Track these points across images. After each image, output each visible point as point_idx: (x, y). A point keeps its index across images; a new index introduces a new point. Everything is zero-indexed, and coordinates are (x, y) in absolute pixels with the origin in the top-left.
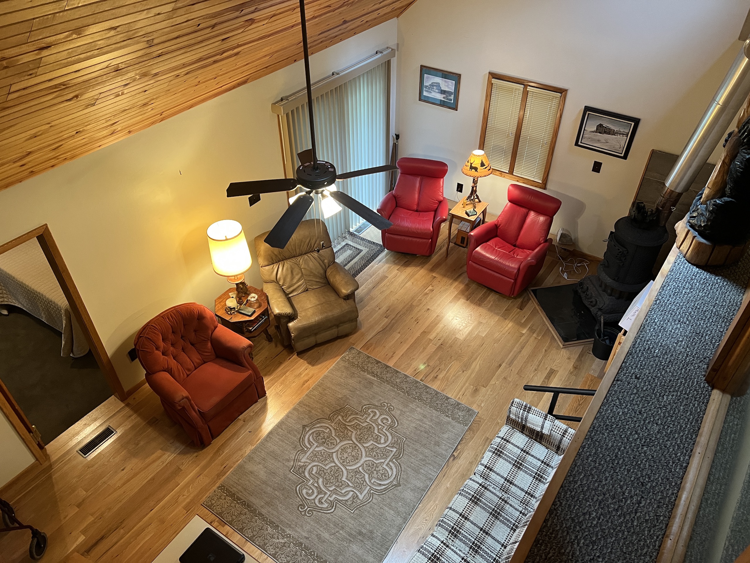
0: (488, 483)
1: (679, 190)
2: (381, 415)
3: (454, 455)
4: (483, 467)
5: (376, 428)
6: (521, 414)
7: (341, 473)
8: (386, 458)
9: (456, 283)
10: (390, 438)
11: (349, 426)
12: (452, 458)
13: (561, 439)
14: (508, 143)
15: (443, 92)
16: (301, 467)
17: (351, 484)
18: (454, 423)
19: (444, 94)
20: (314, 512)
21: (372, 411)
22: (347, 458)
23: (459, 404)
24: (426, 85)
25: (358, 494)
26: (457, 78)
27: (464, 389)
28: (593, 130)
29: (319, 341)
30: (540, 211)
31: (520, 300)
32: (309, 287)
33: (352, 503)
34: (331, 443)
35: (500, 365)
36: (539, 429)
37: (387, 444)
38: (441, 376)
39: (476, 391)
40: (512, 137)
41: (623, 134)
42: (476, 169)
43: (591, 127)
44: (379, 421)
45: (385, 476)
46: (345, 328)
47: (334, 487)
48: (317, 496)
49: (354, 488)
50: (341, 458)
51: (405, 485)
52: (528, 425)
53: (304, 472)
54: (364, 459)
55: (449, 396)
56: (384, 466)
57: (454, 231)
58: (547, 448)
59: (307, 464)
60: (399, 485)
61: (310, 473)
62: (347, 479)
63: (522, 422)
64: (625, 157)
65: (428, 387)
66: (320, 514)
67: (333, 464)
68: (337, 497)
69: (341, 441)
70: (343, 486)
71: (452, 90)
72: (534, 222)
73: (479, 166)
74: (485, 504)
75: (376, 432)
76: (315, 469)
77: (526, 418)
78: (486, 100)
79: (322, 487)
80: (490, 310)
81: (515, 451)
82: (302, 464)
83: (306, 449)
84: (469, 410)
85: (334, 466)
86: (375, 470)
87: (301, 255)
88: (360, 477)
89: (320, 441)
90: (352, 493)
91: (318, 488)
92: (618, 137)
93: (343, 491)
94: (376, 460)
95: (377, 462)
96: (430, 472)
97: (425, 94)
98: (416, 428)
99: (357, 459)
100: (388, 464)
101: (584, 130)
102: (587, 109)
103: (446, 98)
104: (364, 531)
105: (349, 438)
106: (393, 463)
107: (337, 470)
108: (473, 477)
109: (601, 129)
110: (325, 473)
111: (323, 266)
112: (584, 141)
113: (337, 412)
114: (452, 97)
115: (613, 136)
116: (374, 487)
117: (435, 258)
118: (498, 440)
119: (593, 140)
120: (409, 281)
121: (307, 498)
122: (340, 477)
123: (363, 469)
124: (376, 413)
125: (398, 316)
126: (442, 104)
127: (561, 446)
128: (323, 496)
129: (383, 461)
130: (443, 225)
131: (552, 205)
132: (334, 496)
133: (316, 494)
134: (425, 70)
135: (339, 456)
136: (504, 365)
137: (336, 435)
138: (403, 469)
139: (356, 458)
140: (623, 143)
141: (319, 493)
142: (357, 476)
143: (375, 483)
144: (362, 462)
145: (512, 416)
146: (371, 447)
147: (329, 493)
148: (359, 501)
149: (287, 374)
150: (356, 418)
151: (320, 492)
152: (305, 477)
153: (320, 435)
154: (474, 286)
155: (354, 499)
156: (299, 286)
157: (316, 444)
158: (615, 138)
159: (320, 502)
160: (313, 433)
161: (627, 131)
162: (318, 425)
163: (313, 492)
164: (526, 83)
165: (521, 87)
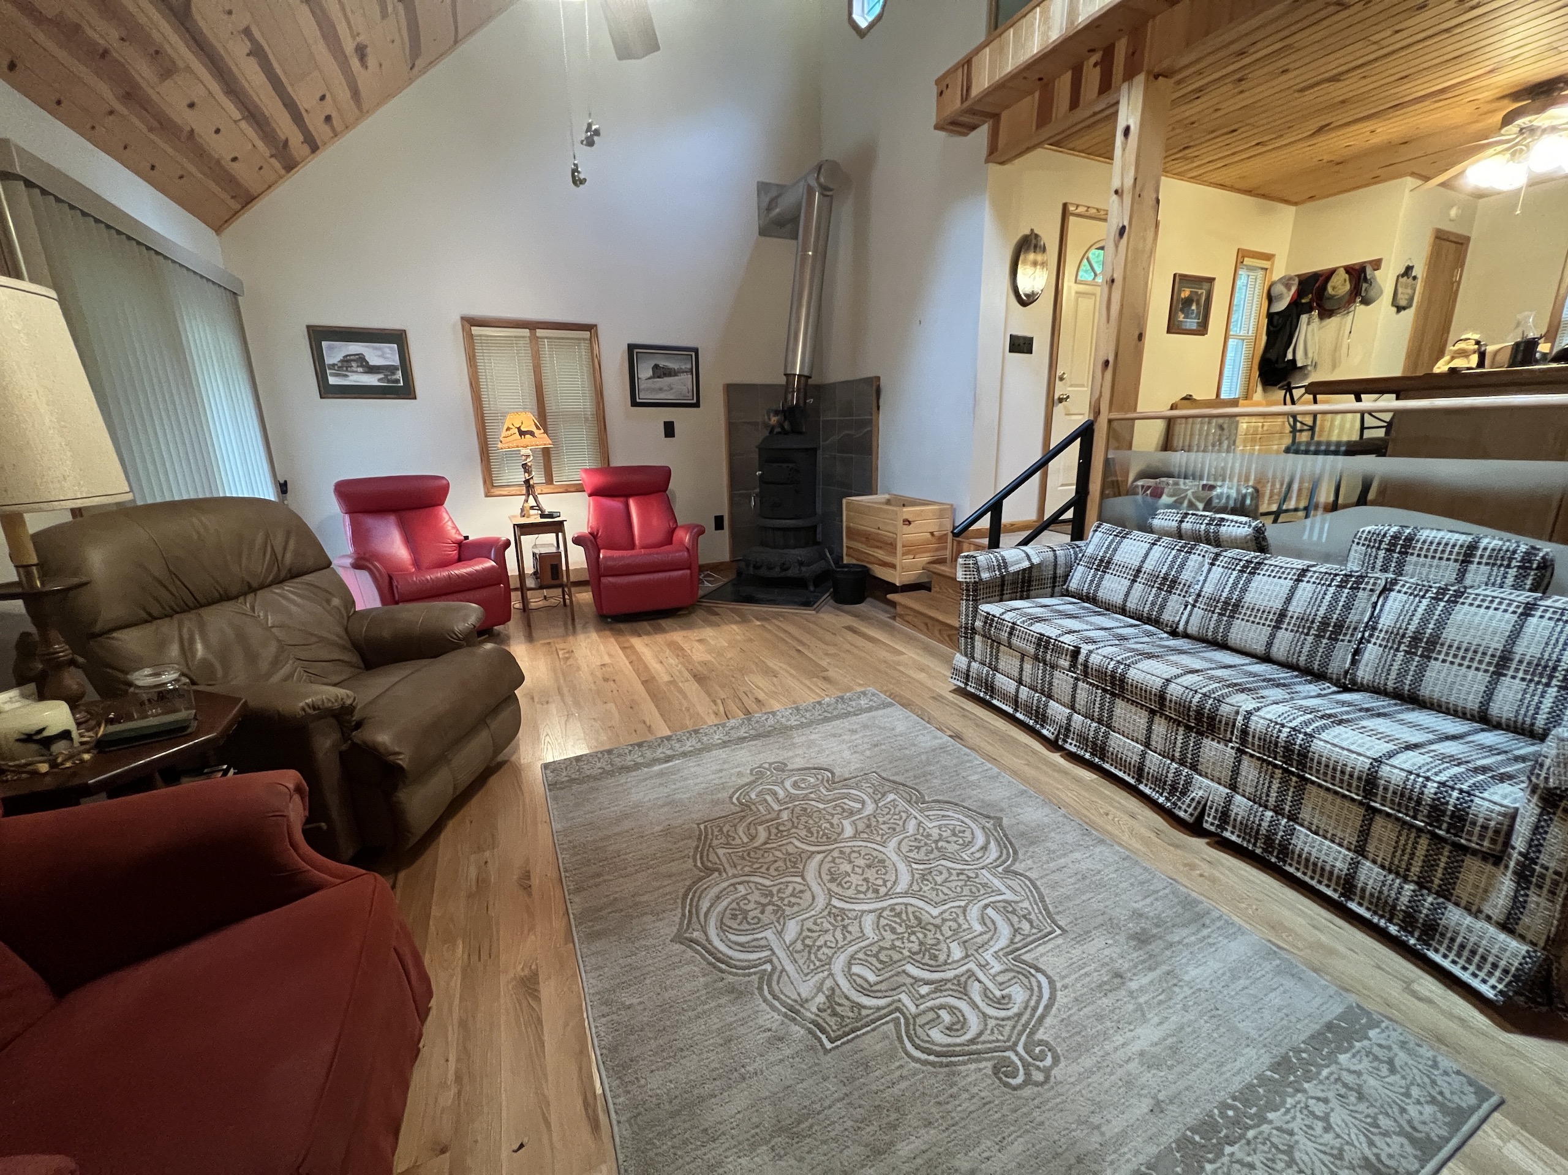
5: (812, 803)
7: (911, 910)
8: (909, 815)
10: (855, 792)
11: (764, 844)
15: (372, 370)
16: (830, 1007)
17: (960, 903)
18: (876, 713)
19: (378, 373)
20: (1040, 1035)
22: (865, 880)
23: (841, 697)
24: (331, 363)
28: (649, 376)
30: (641, 495)
33: (1031, 922)
36: (1026, 564)
37: (869, 802)
41: (686, 372)
44: (797, 792)
45: (962, 832)
47: (956, 945)
49: (975, 899)
50: (859, 893)
51: (1001, 810)
53: (857, 1007)
56: (931, 824)
59: (829, 983)
60: (997, 820)
61: (867, 990)
63: (1001, 574)
64: (697, 404)
67: (871, 917)
69: (800, 874)
71: (395, 363)
72: (644, 512)
75: (822, 806)
76: (861, 970)
78: (470, 367)
79: (939, 976)
82: (821, 998)
83: (767, 967)
84: (863, 693)
85: (879, 917)
86: (935, 842)
87: (248, 589)
88: (943, 877)
90: (990, 910)
91: (939, 987)
92: (682, 376)
93: (979, 928)
94: (904, 831)
95: (912, 832)
99: (882, 862)
100: (927, 817)
101: (638, 379)
103: (385, 380)
104: (1133, 929)
105: (804, 856)
106: (928, 809)
109: (660, 372)
111: (336, 615)
112: (642, 397)
114: (399, 375)
115: (676, 377)
116: (989, 861)
121: (970, 1036)
126: (380, 392)
128: (976, 987)
129: (914, 821)
131: (660, 477)
132: (987, 956)
134: (318, 335)
135: (850, 894)
137: (773, 878)
138: (954, 801)
139: (879, 863)
140: (689, 385)
141: (963, 991)
142: (939, 880)
144: (896, 857)
146: (861, 828)
147: (972, 966)
148: (1025, 906)
150: (754, 824)
151: (958, 988)
152: (879, 1009)
153: (744, 914)
155: (1013, 913)
157: (769, 933)
158: (679, 380)
159: (1002, 1002)
160: (720, 927)
161: (689, 366)
162: (705, 905)
163: (952, 1009)
164: (532, 326)
165: (526, 332)
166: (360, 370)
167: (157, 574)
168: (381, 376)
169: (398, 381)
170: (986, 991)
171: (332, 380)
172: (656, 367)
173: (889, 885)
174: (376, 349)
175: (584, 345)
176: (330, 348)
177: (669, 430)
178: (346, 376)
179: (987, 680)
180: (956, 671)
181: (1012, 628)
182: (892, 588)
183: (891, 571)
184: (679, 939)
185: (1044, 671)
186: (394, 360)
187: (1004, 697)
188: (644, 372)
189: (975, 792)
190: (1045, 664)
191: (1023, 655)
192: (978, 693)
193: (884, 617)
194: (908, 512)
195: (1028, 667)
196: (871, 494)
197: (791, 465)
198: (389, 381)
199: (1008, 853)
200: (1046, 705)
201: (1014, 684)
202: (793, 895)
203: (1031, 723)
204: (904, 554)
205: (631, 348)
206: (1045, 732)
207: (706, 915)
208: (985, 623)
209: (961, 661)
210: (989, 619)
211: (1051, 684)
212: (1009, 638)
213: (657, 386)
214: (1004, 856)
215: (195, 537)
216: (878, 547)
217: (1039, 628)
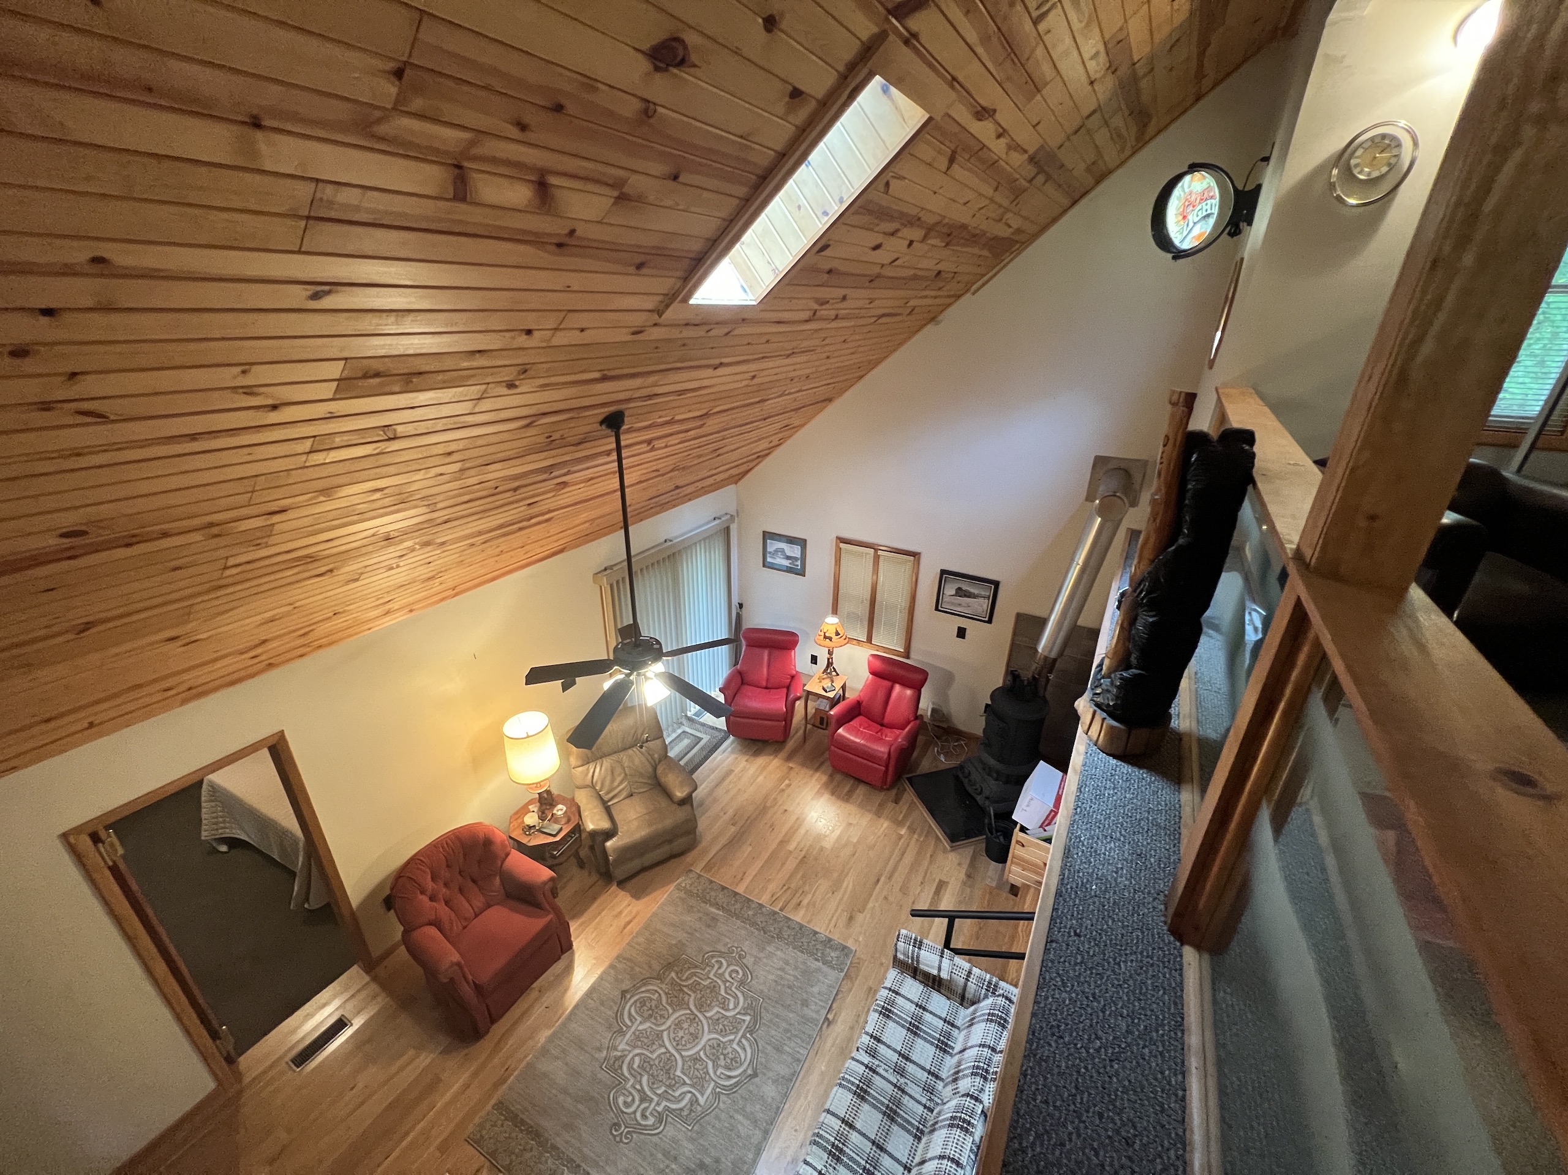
0: (877, 1063)
1: (1053, 655)
2: (728, 966)
3: (828, 1019)
4: (868, 1038)
5: (722, 987)
6: (910, 952)
7: (674, 1063)
8: (736, 1033)
9: (818, 775)
10: (741, 999)
11: (685, 986)
12: (826, 1024)
13: (966, 985)
14: (863, 610)
15: (788, 558)
16: (617, 1059)
17: (688, 1081)
18: (825, 968)
19: (791, 560)
20: (635, 1136)
21: (717, 961)
22: (682, 1037)
23: (830, 940)
24: (770, 551)
25: (699, 1096)
26: (802, 543)
27: (835, 918)
28: (952, 594)
29: (647, 864)
30: (905, 684)
31: (894, 792)
32: (633, 790)
33: (690, 1114)
34: (661, 1016)
35: (878, 880)
36: (935, 972)
37: (737, 1010)
38: (805, 902)
39: (851, 919)
40: (867, 604)
41: (984, 598)
42: (830, 639)
43: (950, 590)
44: (727, 976)
45: (736, 1062)
46: (680, 843)
47: (663, 1088)
48: (639, 1106)
49: (692, 1086)
50: (674, 1039)
51: (764, 1074)
52: (922, 967)
53: (621, 1067)
54: (706, 1037)
55: (818, 930)
56: (735, 1046)
57: (811, 711)
58: (949, 999)
59: (626, 1053)
60: (755, 1075)
61: (630, 1067)
62: (683, 1072)
63: (912, 963)
64: (990, 621)
65: (790, 919)
66: (642, 1137)
67: (663, 1050)
68: (668, 1104)
69: (674, 1011)
70: (677, 1085)
71: (799, 556)
72: (900, 697)
73: (833, 636)
74: (875, 1098)
75: (723, 992)
76: (637, 1059)
77: (918, 957)
78: (836, 565)
79: (646, 1089)
80: (861, 806)
81: (908, 1008)
82: (619, 1054)
83: (625, 1029)
84: (844, 948)
85: (665, 1053)
86: (722, 1054)
87: (625, 749)
88: (701, 1067)
89: (646, 1014)
90: (689, 1095)
91: (641, 1091)
92: (981, 600)
93: (677, 1094)
94: (723, 1037)
95: (724, 1040)
96: (797, 1049)
97: (769, 560)
98: (776, 981)
99: (697, 1038)
100: (740, 1041)
101: (943, 594)
102: (943, 572)
103: (792, 564)
104: (708, 1161)
105: (685, 1006)
106: (747, 1039)
107: (668, 1059)
108: (854, 1054)
109: (960, 592)
110: (651, 1066)
111: (652, 762)
112: (945, 606)
113: (669, 966)
114: (799, 563)
115: (974, 599)
116: (722, 1083)
117: (791, 744)
118: (884, 993)
119: (953, 604)
120: (761, 773)
121: (625, 1110)
122: (672, 1071)
123: (705, 1054)
124: (721, 963)
125: (749, 821)
126: (789, 570)
127: (967, 995)
128: (647, 1104)
129: (732, 1037)
130: (798, 703)
131: (919, 677)
132: (664, 1103)
133: (637, 1102)
134: (767, 536)
135: (672, 1035)
136: (883, 879)
137: (667, 1003)
138: (760, 1048)
139: (695, 1037)
140: (985, 606)
141: (642, 1100)
142: (697, 1066)
143: (722, 1076)
144: (703, 1042)
145: (900, 956)
146: (716, 1017)
147: (656, 1099)
148: (699, 1108)
149: (603, 914)
150: (694, 974)
151: (644, 1098)
152: (623, 1075)
153: (645, 1005)
154: (838, 777)
155: (692, 1105)
156: (620, 792)
157: (639, 1019)
158: (977, 602)
159: (644, 1116)
160: (636, 1002)
161: (988, 594)
163: (633, 1100)
164: (875, 547)
165: (871, 551)
166: (782, 557)
169: (798, 566)
170: (646, 1109)
172: (959, 589)
174: (791, 547)
175: (909, 567)
176: (771, 543)
177: (961, 633)
178: (775, 559)
199: (731, 1089)
204: (1014, 863)
213: (957, 601)
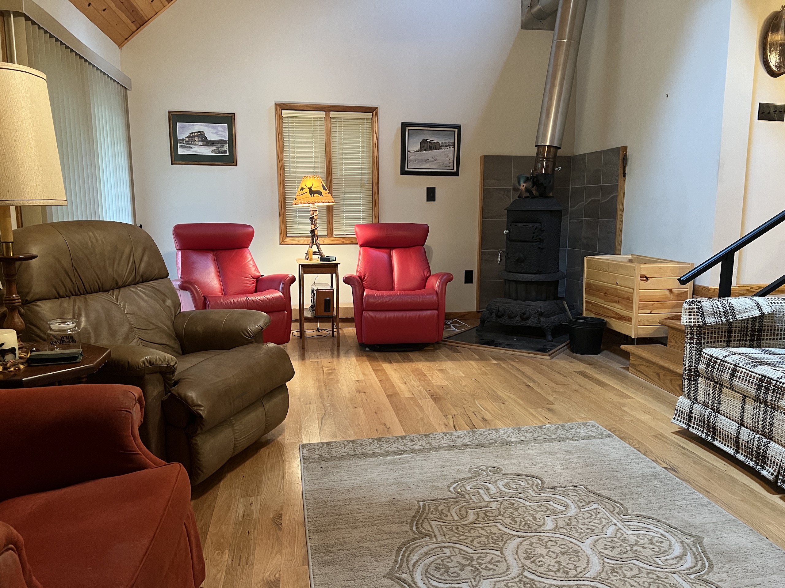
15: (208, 143)
18: (594, 441)
19: (213, 146)
24: (181, 138)
26: (229, 119)
28: (417, 149)
30: (405, 246)
35: (529, 386)
39: (551, 410)
41: (449, 146)
42: (319, 193)
52: (739, 317)
63: (728, 320)
64: (457, 173)
69: (499, 549)
71: (226, 138)
73: (321, 189)
75: (529, 504)
84: (583, 424)
92: (446, 150)
94: (602, 533)
101: (408, 151)
103: (217, 151)
105: (506, 537)
106: (629, 520)
109: (426, 146)
112: (411, 166)
114: (226, 147)
115: (440, 150)
119: (419, 161)
126: (213, 161)
131: (417, 233)
137: (476, 548)
138: (657, 518)
140: (451, 156)
145: (709, 320)
158: (443, 152)
161: (452, 141)
162: (414, 558)
164: (327, 109)
165: (322, 114)
166: (200, 143)
167: (65, 265)
168: (214, 148)
169: (225, 152)
171: (181, 151)
172: (424, 141)
173: (579, 570)
174: (213, 127)
175: (366, 126)
176: (182, 127)
177: (431, 194)
178: (190, 148)
179: (709, 421)
180: (679, 413)
181: (734, 370)
182: (628, 340)
183: (627, 324)
184: (390, 575)
185: (765, 412)
186: (224, 136)
187: (726, 438)
188: (414, 145)
189: (680, 514)
190: (766, 405)
191: (745, 397)
192: (700, 434)
193: (618, 366)
194: (645, 268)
195: (749, 408)
196: (614, 254)
197: (536, 225)
198: (219, 152)
199: (703, 565)
200: (766, 446)
201: (735, 425)
202: (490, 562)
203: (752, 464)
204: (640, 308)
205: (404, 125)
206: (764, 473)
207: (414, 564)
208: (708, 365)
209: (684, 402)
210: (712, 361)
211: (771, 425)
212: (731, 379)
213: (423, 157)
214: (698, 567)
215: (90, 245)
216: (615, 302)
217: (761, 370)
